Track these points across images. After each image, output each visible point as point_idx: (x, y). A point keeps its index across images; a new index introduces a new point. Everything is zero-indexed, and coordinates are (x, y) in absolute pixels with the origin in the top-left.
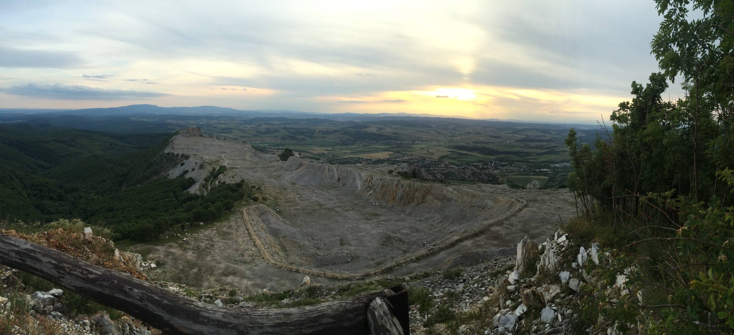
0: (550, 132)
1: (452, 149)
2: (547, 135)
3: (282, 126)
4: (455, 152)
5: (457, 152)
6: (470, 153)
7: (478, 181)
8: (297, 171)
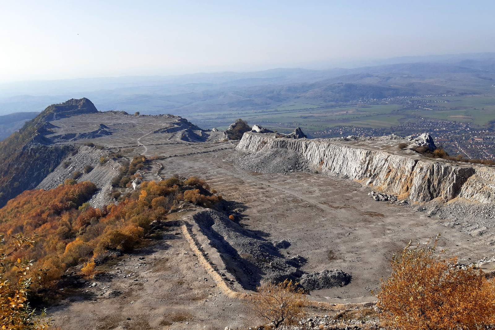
8: (258, 152)
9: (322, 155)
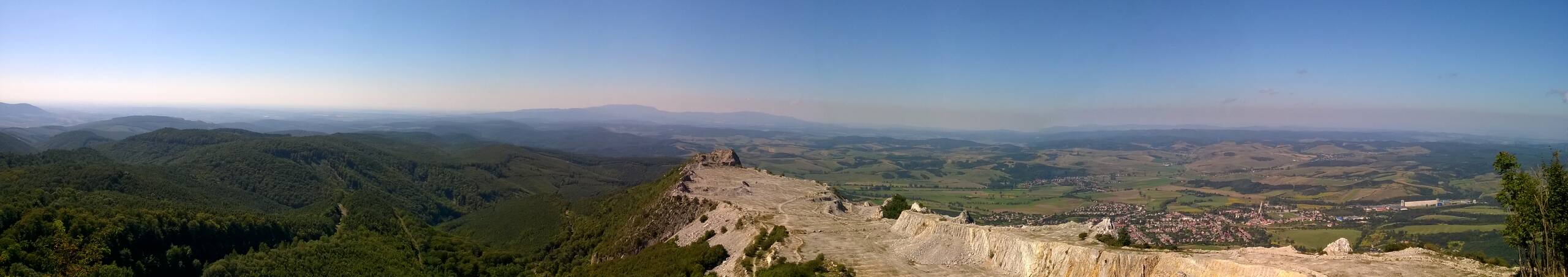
0: (1362, 147)
1: (1184, 186)
2: (1357, 152)
3: (885, 153)
4: (1190, 191)
5: (1193, 191)
6: (1217, 192)
7: (1233, 244)
8: (916, 237)
9: (993, 246)
